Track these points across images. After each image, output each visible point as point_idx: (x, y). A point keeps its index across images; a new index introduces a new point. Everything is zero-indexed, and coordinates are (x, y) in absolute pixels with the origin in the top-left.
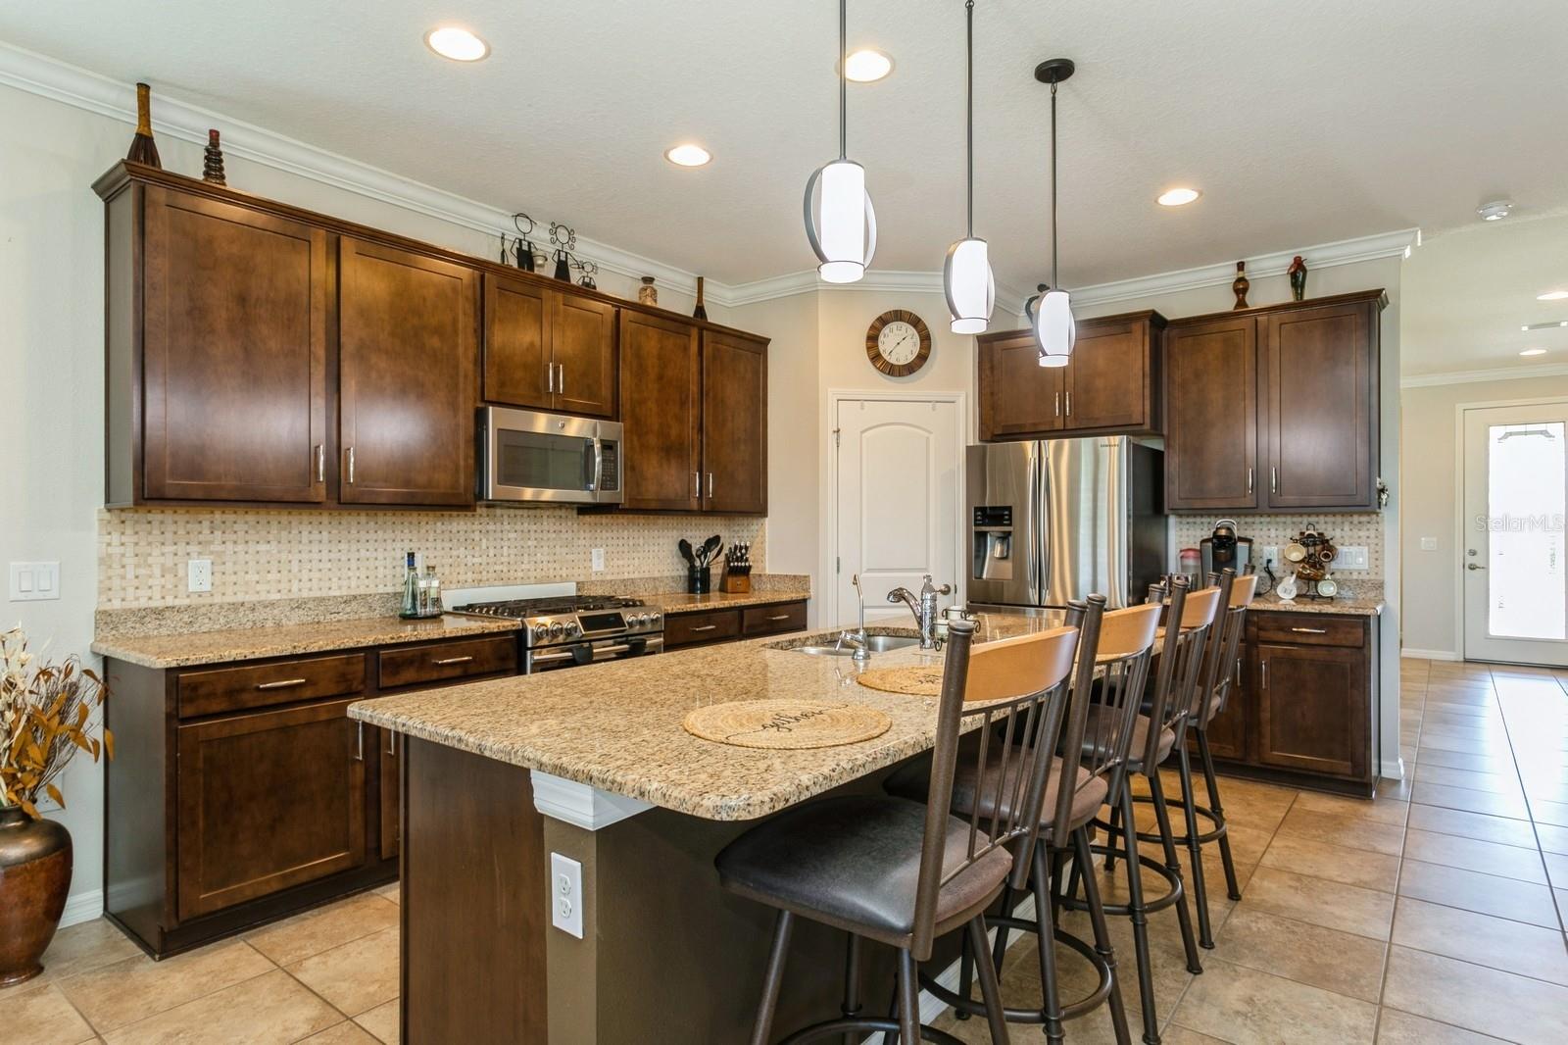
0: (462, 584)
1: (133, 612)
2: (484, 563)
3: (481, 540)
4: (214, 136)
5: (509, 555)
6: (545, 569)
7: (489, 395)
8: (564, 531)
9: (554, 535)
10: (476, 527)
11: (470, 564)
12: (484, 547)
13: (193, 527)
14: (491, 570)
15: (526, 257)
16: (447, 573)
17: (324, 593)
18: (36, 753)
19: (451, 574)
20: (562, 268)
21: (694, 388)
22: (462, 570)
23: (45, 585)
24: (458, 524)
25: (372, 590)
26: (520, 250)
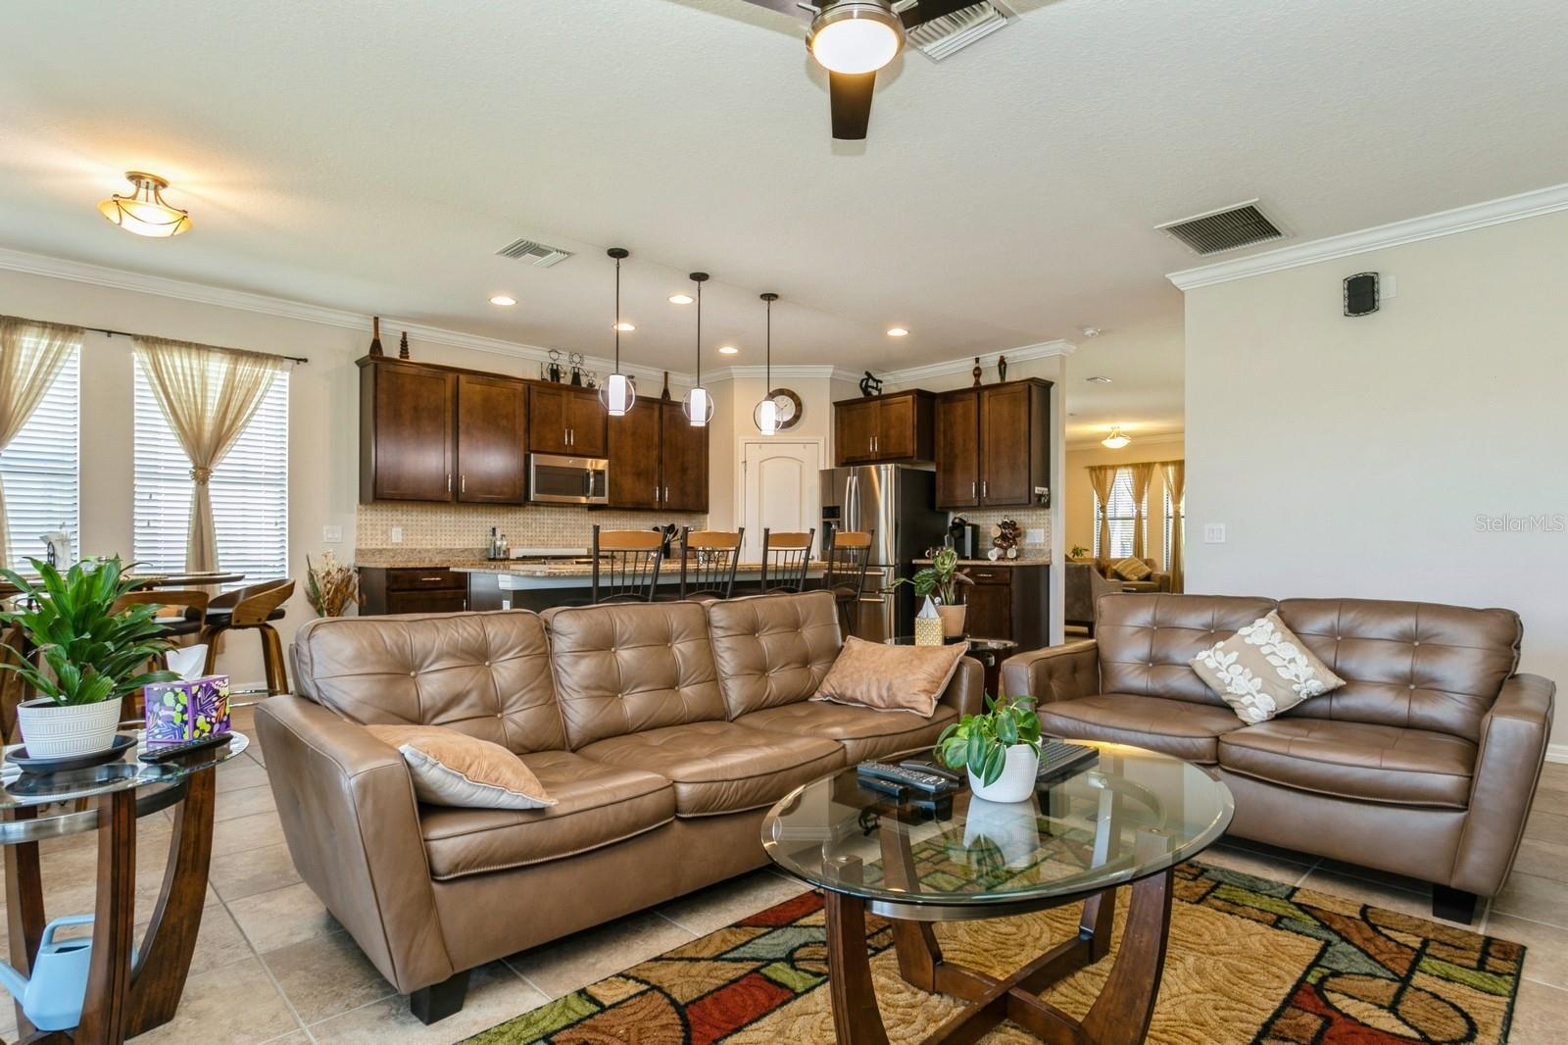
0: (521, 546)
1: (369, 550)
2: (534, 535)
3: (532, 523)
4: (404, 334)
5: (548, 532)
6: (568, 541)
7: (533, 448)
8: (580, 519)
11: (526, 535)
12: (533, 526)
13: (395, 513)
14: (538, 539)
15: (555, 373)
16: (513, 539)
17: (452, 547)
18: (338, 602)
19: (516, 540)
20: (576, 377)
21: (656, 439)
22: (522, 538)
23: (337, 536)
25: (475, 547)
26: (552, 370)
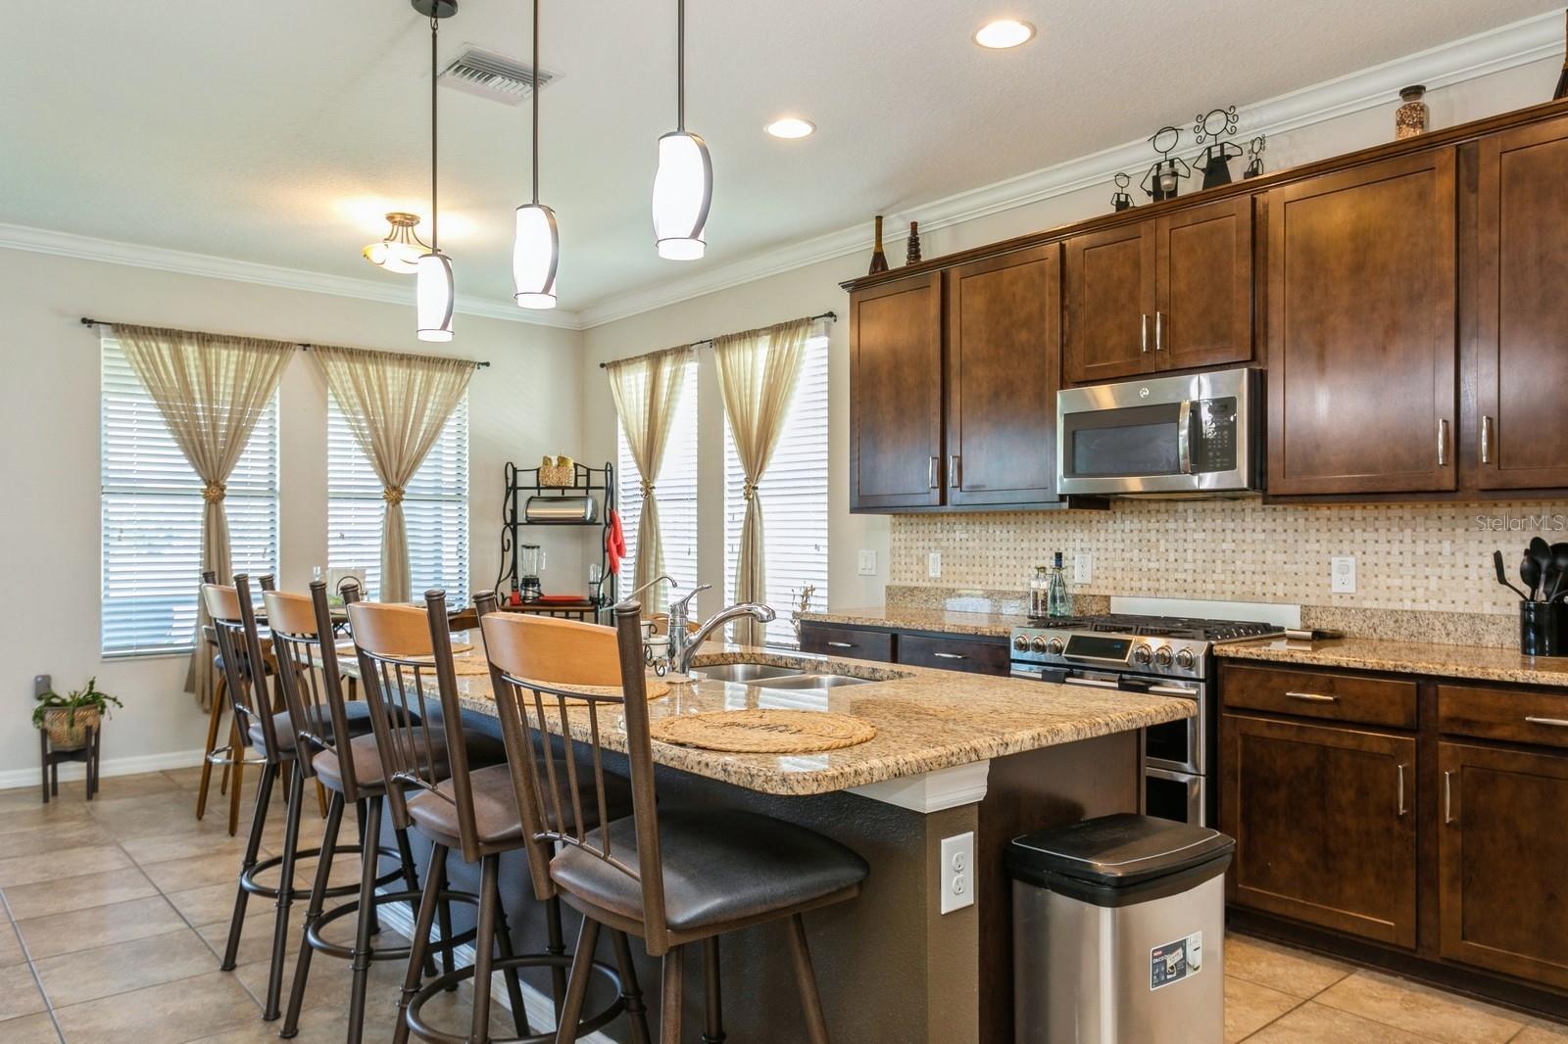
0: (1136, 592)
1: (900, 589)
2: (1162, 569)
3: (1158, 541)
4: (914, 226)
5: (1195, 561)
6: (1248, 582)
8: (1280, 529)
9: (1262, 536)
10: (1153, 525)
11: (1145, 569)
12: (1162, 549)
14: (1172, 579)
16: (1119, 577)
19: (1123, 579)
22: (1136, 575)
23: (871, 564)
24: (1132, 522)
